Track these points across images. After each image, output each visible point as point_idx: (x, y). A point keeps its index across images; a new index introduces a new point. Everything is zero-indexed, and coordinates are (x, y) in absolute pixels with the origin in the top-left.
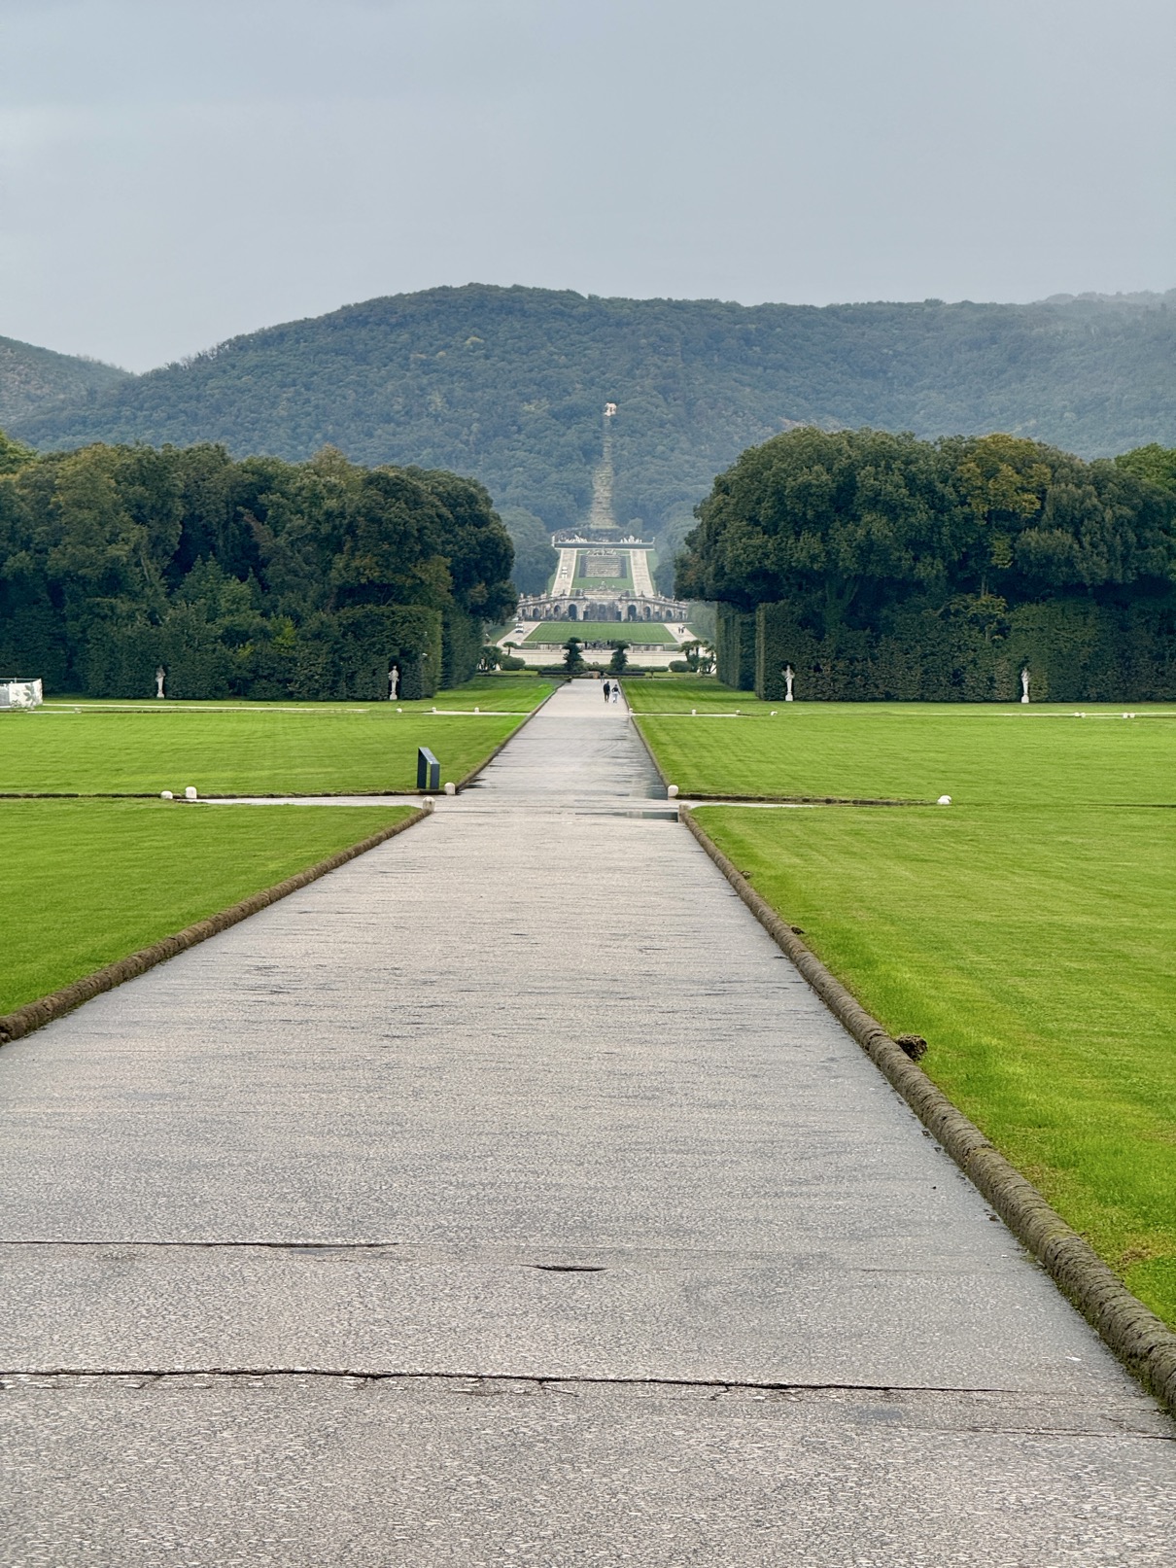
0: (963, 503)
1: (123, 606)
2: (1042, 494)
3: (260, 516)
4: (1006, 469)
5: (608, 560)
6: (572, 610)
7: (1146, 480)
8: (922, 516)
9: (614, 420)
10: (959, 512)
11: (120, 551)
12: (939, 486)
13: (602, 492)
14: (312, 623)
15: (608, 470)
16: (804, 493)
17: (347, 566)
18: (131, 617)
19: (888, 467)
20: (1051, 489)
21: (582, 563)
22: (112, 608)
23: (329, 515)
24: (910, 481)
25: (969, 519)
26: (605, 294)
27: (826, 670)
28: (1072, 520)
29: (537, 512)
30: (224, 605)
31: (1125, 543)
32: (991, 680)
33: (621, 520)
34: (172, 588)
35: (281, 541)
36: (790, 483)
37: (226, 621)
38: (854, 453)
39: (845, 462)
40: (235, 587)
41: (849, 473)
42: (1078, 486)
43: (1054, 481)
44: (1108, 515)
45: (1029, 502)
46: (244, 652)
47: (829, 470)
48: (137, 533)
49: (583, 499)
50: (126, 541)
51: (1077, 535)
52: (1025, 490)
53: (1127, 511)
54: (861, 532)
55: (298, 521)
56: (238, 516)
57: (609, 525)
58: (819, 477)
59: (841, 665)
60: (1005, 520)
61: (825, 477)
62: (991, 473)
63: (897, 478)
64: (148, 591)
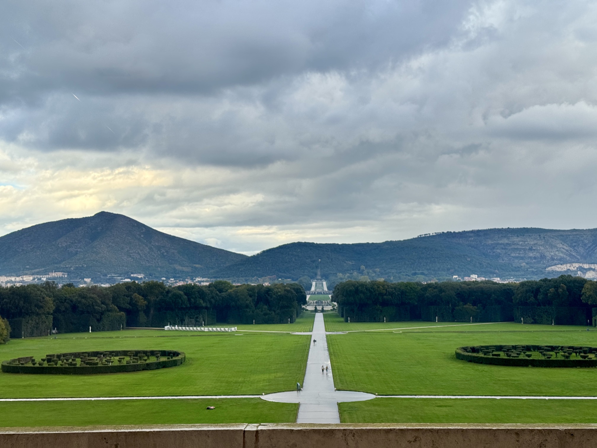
0: (375, 292)
1: (248, 310)
2: (386, 290)
3: (269, 295)
4: (381, 287)
5: (320, 284)
6: (315, 293)
7: (402, 288)
8: (369, 294)
9: (320, 262)
10: (374, 293)
11: (248, 302)
12: (371, 289)
13: (319, 273)
14: (277, 312)
15: (320, 269)
16: (350, 291)
17: (282, 303)
18: (250, 312)
19: (363, 287)
20: (388, 290)
21: (316, 284)
22: (247, 310)
23: (279, 295)
24: (366, 289)
25: (376, 294)
26: (318, 243)
27: (355, 317)
28: (391, 294)
29: (309, 276)
30: (263, 309)
31: (399, 297)
32: (380, 319)
33: (322, 277)
34: (255, 307)
35: (272, 299)
36: (348, 289)
37: (264, 312)
38: (358, 285)
39: (356, 286)
40: (266, 307)
41: (357, 288)
42: (392, 289)
43: (388, 288)
44: (396, 293)
45: (384, 291)
46: (267, 317)
47: (354, 287)
48: (250, 299)
49: (316, 274)
50: (249, 300)
51: (392, 297)
52: (383, 289)
53: (399, 293)
54: (359, 297)
55: (275, 296)
56: (265, 295)
57: (320, 278)
58: (352, 288)
59: (357, 317)
60: (381, 294)
61: (354, 288)
62: (378, 287)
63: (365, 288)
64: (252, 308)
